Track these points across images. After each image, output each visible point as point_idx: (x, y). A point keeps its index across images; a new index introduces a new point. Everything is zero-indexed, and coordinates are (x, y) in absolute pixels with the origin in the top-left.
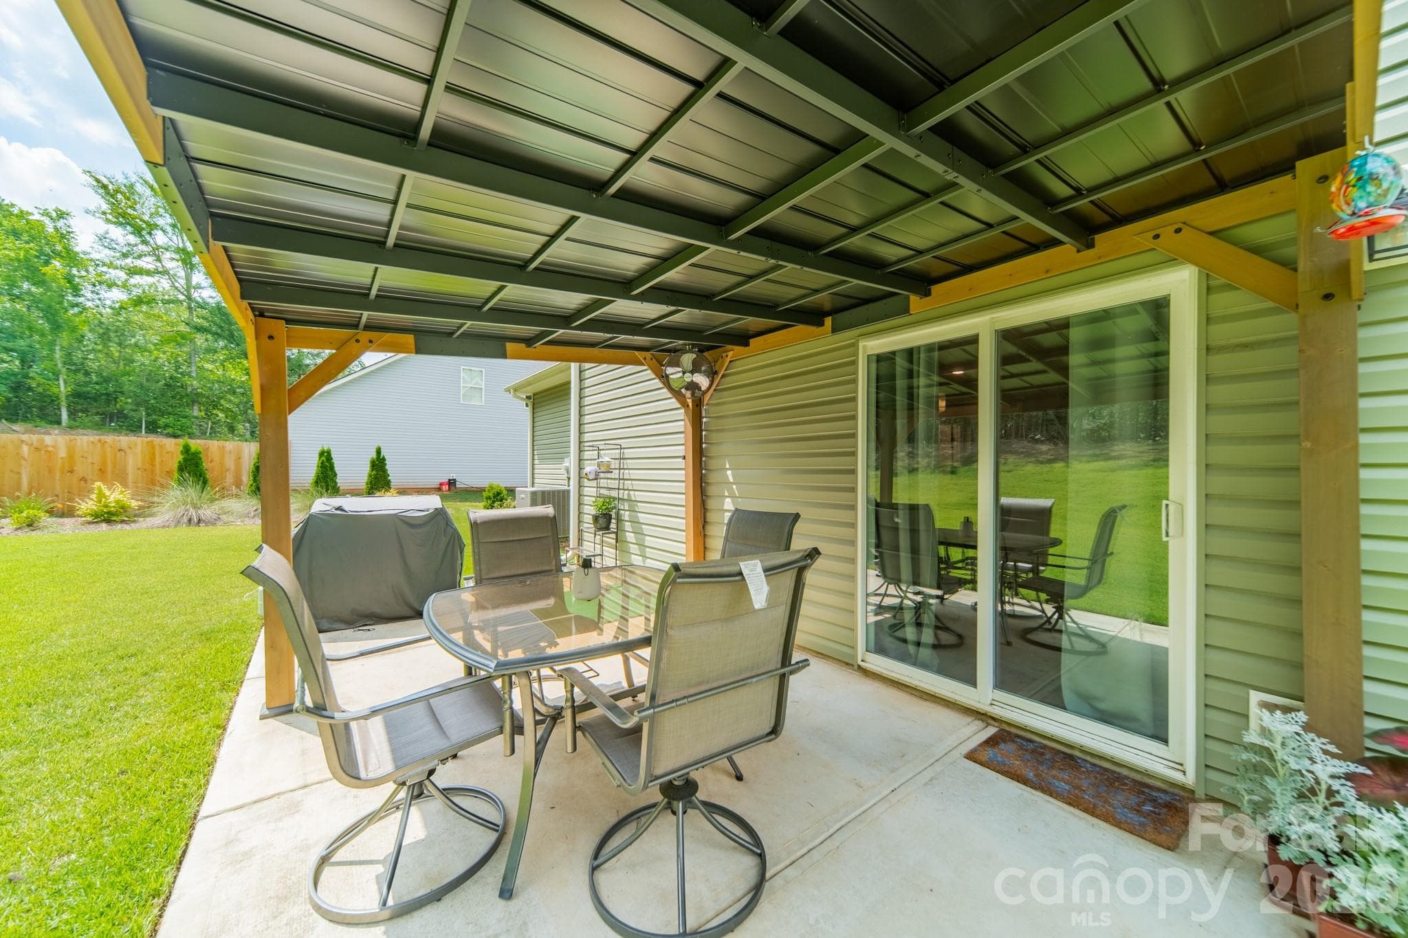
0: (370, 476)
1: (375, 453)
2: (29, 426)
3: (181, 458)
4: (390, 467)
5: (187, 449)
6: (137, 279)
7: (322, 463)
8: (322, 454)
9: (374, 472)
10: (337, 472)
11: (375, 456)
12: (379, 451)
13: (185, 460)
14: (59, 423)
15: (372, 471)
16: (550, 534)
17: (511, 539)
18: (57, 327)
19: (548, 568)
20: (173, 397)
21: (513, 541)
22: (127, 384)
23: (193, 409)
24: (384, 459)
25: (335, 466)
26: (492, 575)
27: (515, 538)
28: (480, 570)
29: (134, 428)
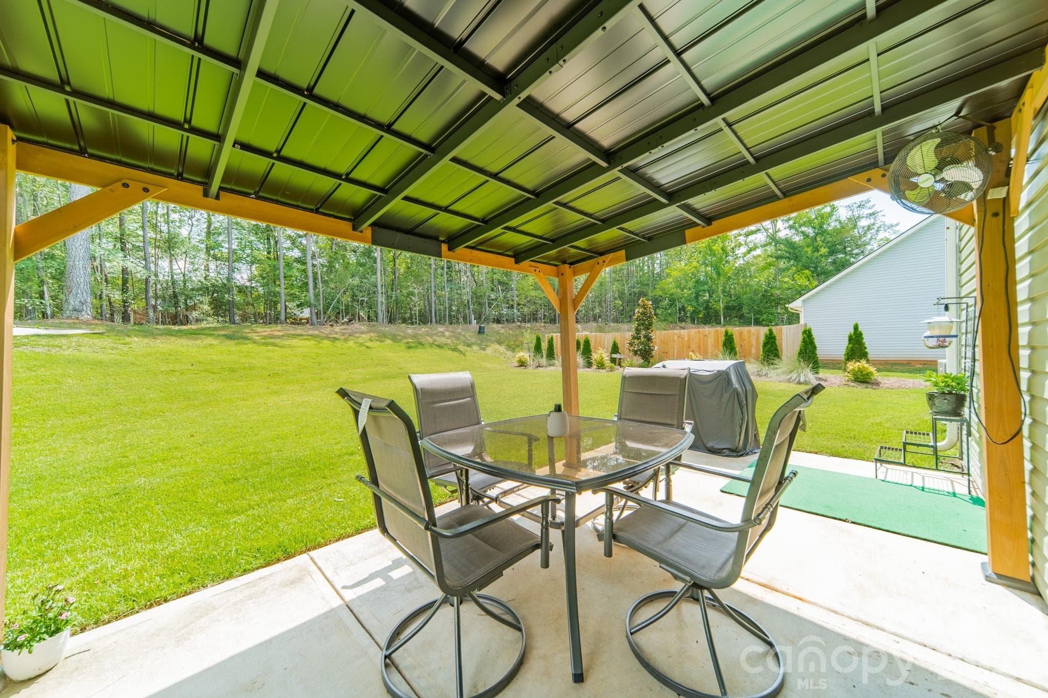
0: (847, 348)
1: (853, 330)
2: (710, 326)
3: (724, 338)
4: (867, 341)
5: (726, 332)
6: (751, 238)
7: (804, 339)
8: (805, 332)
9: (851, 345)
10: (817, 346)
11: (852, 332)
12: (856, 328)
13: (726, 340)
14: (720, 324)
15: (849, 344)
16: (678, 393)
17: (646, 392)
18: (719, 274)
19: (673, 423)
20: (766, 302)
21: (647, 394)
22: (745, 299)
23: (777, 309)
24: (861, 334)
25: (815, 341)
26: (628, 417)
27: (649, 392)
28: (621, 411)
29: (748, 323)
